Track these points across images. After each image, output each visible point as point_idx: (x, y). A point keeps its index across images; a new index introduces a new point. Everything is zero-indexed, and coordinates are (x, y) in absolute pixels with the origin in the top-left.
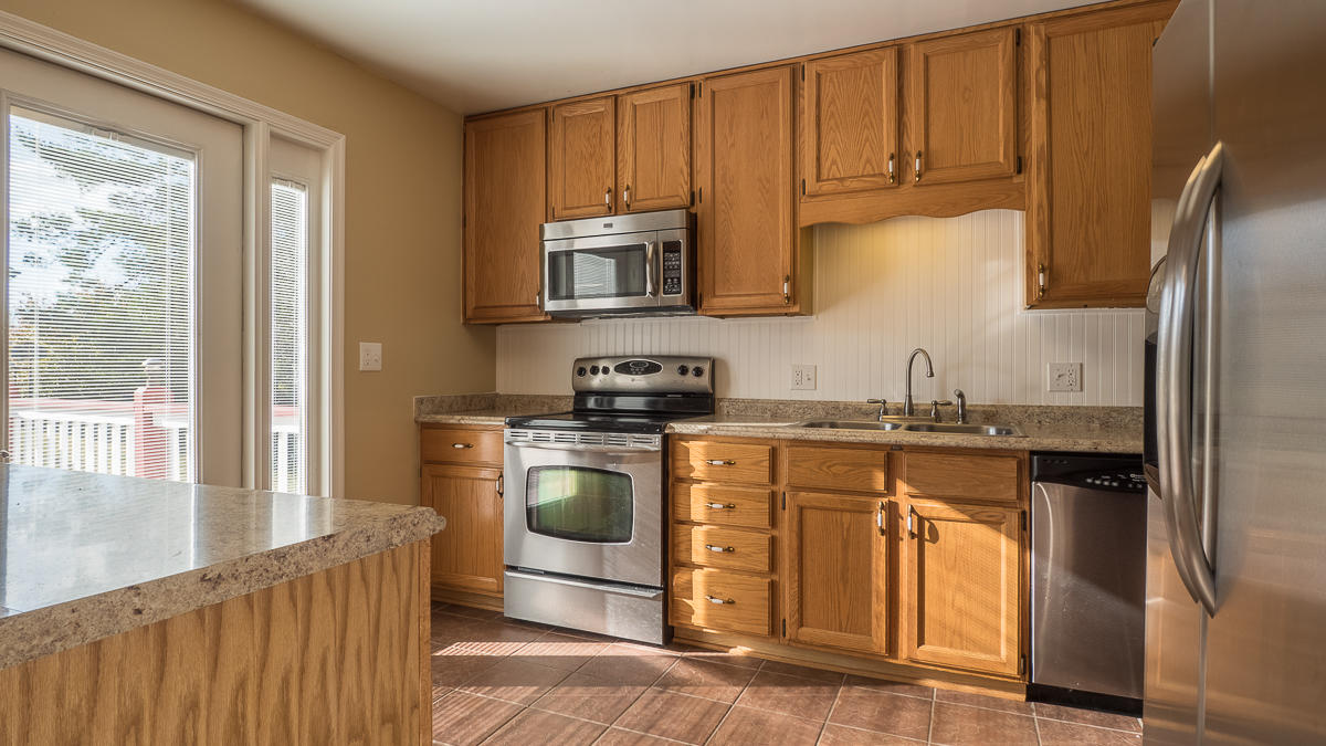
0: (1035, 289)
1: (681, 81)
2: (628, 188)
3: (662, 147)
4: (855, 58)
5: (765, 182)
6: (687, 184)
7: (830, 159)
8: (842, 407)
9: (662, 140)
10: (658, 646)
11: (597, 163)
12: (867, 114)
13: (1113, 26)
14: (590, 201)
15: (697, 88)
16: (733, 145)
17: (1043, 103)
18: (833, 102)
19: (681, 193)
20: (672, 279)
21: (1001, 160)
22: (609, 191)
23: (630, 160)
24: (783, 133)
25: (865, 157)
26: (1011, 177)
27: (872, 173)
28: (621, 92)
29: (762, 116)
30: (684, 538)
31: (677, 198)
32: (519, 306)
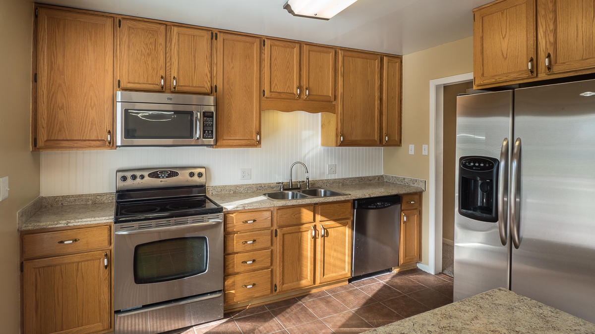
0: (339, 141)
1: (207, 29)
2: (174, 78)
3: (195, 61)
4: (285, 43)
5: (247, 88)
6: (209, 82)
7: (275, 83)
8: (263, 186)
9: (194, 56)
10: (222, 319)
11: (153, 60)
12: (288, 68)
13: (359, 57)
14: (147, 81)
15: (214, 35)
16: (233, 68)
17: (342, 78)
18: (276, 59)
19: (206, 86)
20: (208, 131)
21: (330, 95)
22: (162, 77)
23: (176, 63)
24: (256, 68)
25: (287, 85)
26: (332, 102)
27: (290, 92)
28: (169, 24)
29: (246, 58)
30: (231, 261)
31: (205, 89)
32: (89, 140)
